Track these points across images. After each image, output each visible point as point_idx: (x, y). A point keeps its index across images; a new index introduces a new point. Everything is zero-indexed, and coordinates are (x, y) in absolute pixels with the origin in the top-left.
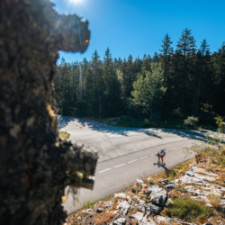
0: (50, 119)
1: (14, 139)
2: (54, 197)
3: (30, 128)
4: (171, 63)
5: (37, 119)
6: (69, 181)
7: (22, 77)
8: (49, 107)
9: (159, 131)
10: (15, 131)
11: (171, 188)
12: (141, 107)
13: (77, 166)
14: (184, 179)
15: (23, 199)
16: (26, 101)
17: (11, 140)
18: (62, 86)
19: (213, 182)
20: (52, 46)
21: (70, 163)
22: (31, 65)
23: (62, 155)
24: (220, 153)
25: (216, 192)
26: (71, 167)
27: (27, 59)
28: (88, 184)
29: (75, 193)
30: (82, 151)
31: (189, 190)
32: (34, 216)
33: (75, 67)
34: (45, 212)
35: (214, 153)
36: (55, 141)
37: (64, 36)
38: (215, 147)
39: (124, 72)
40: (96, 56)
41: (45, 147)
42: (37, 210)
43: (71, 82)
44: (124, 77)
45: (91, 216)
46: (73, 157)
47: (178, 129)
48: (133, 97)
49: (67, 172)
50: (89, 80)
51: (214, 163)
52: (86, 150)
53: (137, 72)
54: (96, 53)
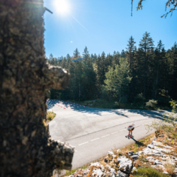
3: (33, 137)
4: (135, 58)
5: (37, 131)
6: (55, 166)
7: (29, 108)
8: (44, 121)
9: (126, 111)
10: (25, 140)
11: (136, 158)
12: (112, 92)
13: (61, 158)
14: (146, 151)
17: (23, 147)
19: (168, 154)
21: (56, 157)
23: (52, 151)
24: (175, 130)
25: (171, 162)
28: (68, 167)
29: (59, 173)
30: (64, 148)
31: (150, 160)
35: (170, 130)
38: (171, 125)
41: (42, 148)
46: (58, 152)
47: (141, 109)
51: (170, 138)
52: (67, 146)
53: (108, 64)
54: (77, 51)
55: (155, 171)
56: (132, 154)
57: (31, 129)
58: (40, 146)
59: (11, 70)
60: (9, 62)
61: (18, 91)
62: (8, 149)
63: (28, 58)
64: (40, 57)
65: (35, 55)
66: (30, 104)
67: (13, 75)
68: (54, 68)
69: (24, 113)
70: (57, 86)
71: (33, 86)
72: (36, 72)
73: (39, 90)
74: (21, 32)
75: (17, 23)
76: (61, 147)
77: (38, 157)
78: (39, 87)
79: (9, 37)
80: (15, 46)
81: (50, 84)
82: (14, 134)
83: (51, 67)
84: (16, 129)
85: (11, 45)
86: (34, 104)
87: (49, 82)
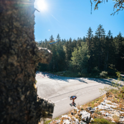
0: (35, 89)
3: (28, 96)
4: (92, 42)
5: (30, 92)
6: (42, 116)
7: (25, 76)
9: (86, 79)
11: (93, 112)
12: (77, 66)
13: (46, 110)
14: (100, 107)
19: (115, 109)
21: (43, 109)
23: (40, 105)
24: (119, 92)
25: (117, 114)
28: (50, 116)
31: (103, 113)
35: (116, 92)
38: (116, 88)
39: (67, 47)
41: (33, 103)
44: (67, 49)
46: (44, 106)
47: (97, 78)
48: (72, 61)
51: (116, 97)
52: (50, 102)
53: (74, 47)
54: (52, 37)
55: (107, 121)
56: (90, 109)
57: (27, 90)
58: (32, 101)
59: (14, 50)
60: (13, 45)
61: (18, 64)
62: (12, 103)
63: (25, 42)
64: (33, 41)
65: (29, 40)
66: (26, 73)
67: (16, 54)
68: (42, 49)
69: (22, 79)
70: (44, 61)
71: (28, 61)
72: (30, 51)
73: (32, 64)
74: (21, 25)
75: (18, 19)
76: (46, 102)
77: (31, 109)
78: (32, 62)
79: (13, 28)
80: (17, 34)
81: (39, 60)
82: (16, 94)
83: (40, 48)
84: (17, 90)
85: (14, 34)
86: (28, 73)
87: (39, 58)
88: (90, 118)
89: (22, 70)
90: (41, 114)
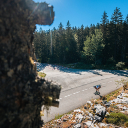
0: (32, 65)
1: (10, 78)
2: (35, 112)
3: (19, 71)
4: (107, 29)
5: (23, 66)
6: (44, 102)
7: (14, 41)
8: (31, 59)
9: (101, 71)
10: (10, 73)
11: (108, 106)
12: (90, 57)
13: (48, 93)
14: (116, 100)
15: (16, 113)
16: (17, 55)
17: (8, 79)
18: (41, 45)
20: (31, 22)
21: (44, 92)
22: (19, 33)
23: (39, 87)
26: (45, 94)
27: (16, 30)
28: (56, 104)
29: (48, 109)
30: (51, 84)
31: (119, 107)
32: (23, 123)
33: (49, 33)
34: (30, 120)
36: (35, 79)
37: (39, 15)
39: (79, 35)
40: (61, 26)
41: (29, 82)
42: (25, 119)
43: (46, 42)
44: (78, 38)
45: (60, 124)
46: (46, 88)
47: (112, 70)
48: (84, 51)
49: (43, 97)
50: (57, 41)
52: (54, 83)
53: (86, 35)
54: (61, 24)
55: (124, 115)
56: (106, 103)
76: (48, 83)
77: (25, 90)
86: (19, 38)
88: (106, 112)
89: (7, 30)
90: (42, 100)
